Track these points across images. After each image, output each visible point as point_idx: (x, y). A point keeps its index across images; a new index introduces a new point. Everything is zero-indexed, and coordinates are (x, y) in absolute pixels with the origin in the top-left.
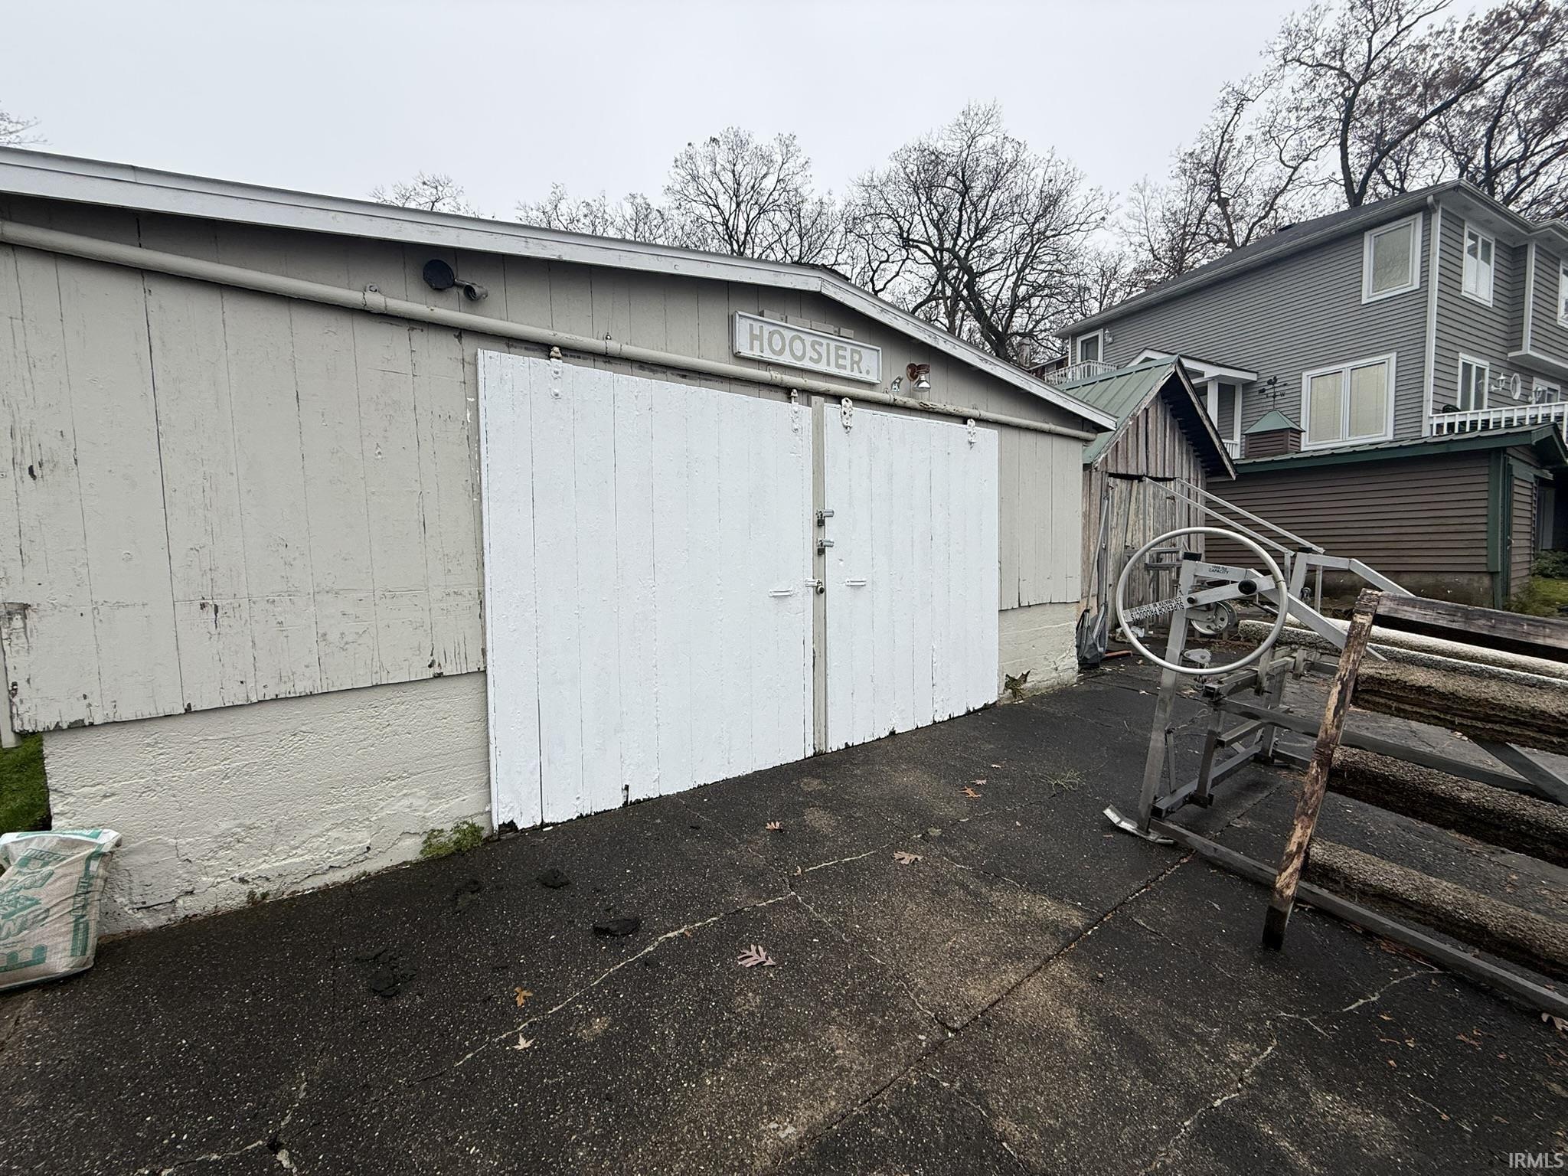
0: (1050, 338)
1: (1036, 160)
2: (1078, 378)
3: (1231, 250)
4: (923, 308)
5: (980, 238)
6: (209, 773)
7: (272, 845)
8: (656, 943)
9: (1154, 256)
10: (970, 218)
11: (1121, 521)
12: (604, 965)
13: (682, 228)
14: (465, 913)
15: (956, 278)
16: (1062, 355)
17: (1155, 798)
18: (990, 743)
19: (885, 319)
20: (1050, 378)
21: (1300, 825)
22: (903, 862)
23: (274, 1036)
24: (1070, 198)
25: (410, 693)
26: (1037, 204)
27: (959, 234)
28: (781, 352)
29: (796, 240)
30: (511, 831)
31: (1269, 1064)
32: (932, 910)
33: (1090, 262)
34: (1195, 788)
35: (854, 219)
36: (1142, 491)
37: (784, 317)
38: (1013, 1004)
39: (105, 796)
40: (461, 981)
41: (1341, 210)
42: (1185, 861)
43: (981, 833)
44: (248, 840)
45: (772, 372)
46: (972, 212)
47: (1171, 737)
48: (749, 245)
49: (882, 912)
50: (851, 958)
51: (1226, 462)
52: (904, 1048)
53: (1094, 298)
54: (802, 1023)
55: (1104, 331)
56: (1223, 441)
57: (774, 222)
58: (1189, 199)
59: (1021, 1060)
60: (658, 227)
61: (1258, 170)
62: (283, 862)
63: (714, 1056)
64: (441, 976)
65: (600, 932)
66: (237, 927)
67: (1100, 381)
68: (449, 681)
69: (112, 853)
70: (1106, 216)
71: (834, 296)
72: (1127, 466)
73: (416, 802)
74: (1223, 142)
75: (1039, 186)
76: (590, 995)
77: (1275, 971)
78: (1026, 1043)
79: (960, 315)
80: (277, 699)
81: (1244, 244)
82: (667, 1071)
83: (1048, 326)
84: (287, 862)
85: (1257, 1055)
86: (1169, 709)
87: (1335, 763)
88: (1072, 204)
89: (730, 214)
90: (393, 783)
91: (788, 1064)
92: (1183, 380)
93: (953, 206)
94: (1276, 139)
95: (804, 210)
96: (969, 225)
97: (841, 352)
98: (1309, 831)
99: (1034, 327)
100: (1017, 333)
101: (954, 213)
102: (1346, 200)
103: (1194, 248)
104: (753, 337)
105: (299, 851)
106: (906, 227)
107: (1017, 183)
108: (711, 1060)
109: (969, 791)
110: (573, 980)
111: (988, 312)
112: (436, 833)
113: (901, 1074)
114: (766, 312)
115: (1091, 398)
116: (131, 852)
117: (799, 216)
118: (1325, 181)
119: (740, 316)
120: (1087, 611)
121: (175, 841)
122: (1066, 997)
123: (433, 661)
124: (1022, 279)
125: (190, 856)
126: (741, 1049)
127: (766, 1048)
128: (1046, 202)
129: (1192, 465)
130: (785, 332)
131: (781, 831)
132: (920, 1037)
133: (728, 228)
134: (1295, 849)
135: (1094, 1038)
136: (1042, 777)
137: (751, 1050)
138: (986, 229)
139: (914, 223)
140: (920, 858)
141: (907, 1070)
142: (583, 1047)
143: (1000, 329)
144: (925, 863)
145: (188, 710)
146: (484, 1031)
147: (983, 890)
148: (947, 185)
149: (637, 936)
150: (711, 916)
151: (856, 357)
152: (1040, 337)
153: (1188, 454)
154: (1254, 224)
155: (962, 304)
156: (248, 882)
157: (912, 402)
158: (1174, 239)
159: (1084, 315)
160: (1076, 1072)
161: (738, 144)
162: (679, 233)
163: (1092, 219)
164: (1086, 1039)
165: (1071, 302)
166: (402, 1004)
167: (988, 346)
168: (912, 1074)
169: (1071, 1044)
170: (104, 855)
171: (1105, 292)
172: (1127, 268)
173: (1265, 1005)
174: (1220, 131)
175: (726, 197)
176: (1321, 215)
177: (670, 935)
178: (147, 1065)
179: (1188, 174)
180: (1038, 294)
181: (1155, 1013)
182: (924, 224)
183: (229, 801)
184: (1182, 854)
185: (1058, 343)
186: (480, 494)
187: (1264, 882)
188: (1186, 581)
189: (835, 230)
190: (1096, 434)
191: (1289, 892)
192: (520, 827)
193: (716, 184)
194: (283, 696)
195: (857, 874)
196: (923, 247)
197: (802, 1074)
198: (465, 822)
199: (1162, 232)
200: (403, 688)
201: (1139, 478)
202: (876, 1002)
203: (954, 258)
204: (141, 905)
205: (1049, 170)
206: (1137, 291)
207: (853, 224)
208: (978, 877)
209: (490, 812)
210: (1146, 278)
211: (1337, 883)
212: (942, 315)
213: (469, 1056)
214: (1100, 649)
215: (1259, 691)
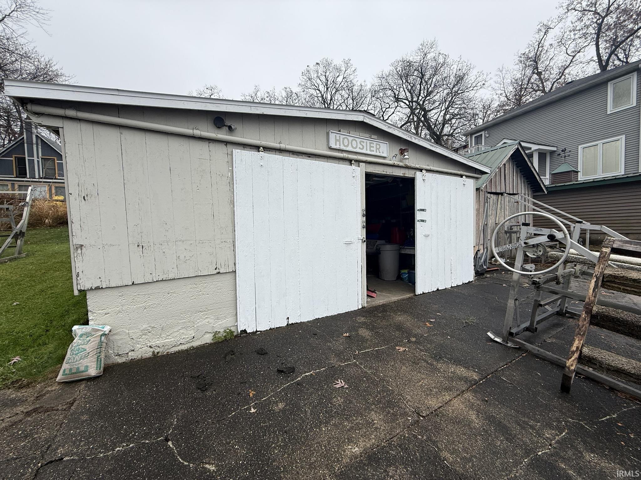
0: (461, 136)
1: (453, 62)
2: (473, 152)
3: (543, 94)
4: (404, 126)
5: (429, 96)
6: (139, 307)
7: (161, 334)
8: (301, 377)
9: (507, 99)
10: (424, 88)
11: (494, 212)
12: (282, 384)
13: (305, 99)
14: (229, 362)
15: (419, 113)
16: (466, 143)
17: (510, 328)
18: (436, 305)
19: (390, 131)
20: (461, 153)
21: (577, 339)
22: (400, 351)
23: (164, 402)
24: (469, 77)
25: (209, 279)
26: (454, 80)
27: (420, 95)
28: (348, 146)
29: (351, 101)
30: (245, 333)
31: (564, 439)
32: (413, 370)
33: (478, 103)
34: (529, 324)
35: (375, 91)
36: (503, 200)
37: (349, 132)
38: (448, 408)
39: (106, 314)
40: (229, 386)
41: (597, 73)
42: (524, 355)
43: (433, 341)
44: (152, 332)
45: (344, 154)
46: (425, 85)
47: (517, 302)
48: (332, 104)
49: (392, 369)
50: (379, 386)
51: (542, 186)
52: (402, 422)
53: (480, 118)
54: (360, 410)
55: (485, 132)
56: (541, 177)
57: (342, 95)
58: (523, 73)
59: (452, 430)
60: (295, 100)
61: (556, 58)
62: (164, 341)
63: (326, 420)
64: (222, 384)
65: (280, 371)
66: (149, 363)
67: (483, 153)
68: (222, 275)
69: (108, 334)
70: (485, 83)
71: (369, 122)
72: (496, 189)
73: (211, 321)
74: (539, 47)
75: (455, 72)
76: (277, 394)
77: (567, 402)
78: (454, 424)
79: (420, 128)
80: (162, 280)
81: (550, 91)
82: (307, 424)
83: (459, 131)
84: (166, 340)
85: (558, 435)
86: (516, 290)
87: (594, 312)
88: (470, 79)
89: (324, 93)
90: (202, 313)
91: (355, 425)
92: (521, 151)
93: (417, 83)
94: (564, 44)
95: (354, 89)
96: (424, 91)
97: (372, 145)
98: (582, 342)
99: (453, 132)
100: (446, 135)
101: (418, 86)
102: (599, 69)
103: (526, 94)
104: (336, 140)
105: (169, 337)
106: (397, 93)
107: (445, 72)
108: (324, 421)
109: (427, 324)
110: (270, 388)
111: (433, 127)
112: (217, 333)
113: (401, 432)
114: (341, 130)
115: (479, 160)
116: (114, 334)
117: (352, 92)
118: (588, 61)
119: (331, 132)
120: (479, 251)
121: (128, 331)
122: (472, 407)
123: (217, 267)
124: (448, 112)
125: (133, 337)
126: (336, 418)
127: (346, 418)
128: (458, 79)
129: (526, 187)
130: (349, 138)
131: (349, 337)
132: (409, 418)
133: (323, 98)
134: (575, 349)
135: (484, 424)
136: (459, 319)
137: (340, 418)
138: (432, 92)
139: (400, 91)
140: (407, 349)
141: (404, 430)
142: (275, 413)
143: (438, 133)
144: (409, 351)
145: (133, 284)
146: (238, 405)
147: (434, 363)
148: (414, 75)
149: (294, 374)
150: (323, 368)
151: (378, 147)
152: (456, 136)
153: (524, 183)
154: (554, 82)
155: (421, 124)
156: (152, 348)
157: (401, 164)
158: (517, 91)
159: (476, 126)
160: (476, 436)
161: (327, 64)
162: (304, 101)
163: (479, 84)
164: (480, 424)
165: (470, 120)
166: (208, 393)
167: (433, 141)
168: (406, 432)
169: (473, 425)
170: (106, 335)
171: (485, 115)
172: (495, 105)
173: (561, 416)
174: (537, 43)
175: (323, 86)
176: (586, 76)
177: (307, 374)
178: (123, 409)
179: (523, 62)
180: (455, 118)
181: (511, 415)
182: (405, 92)
183: (146, 317)
184: (523, 352)
185: (464, 138)
186: (234, 204)
187: (561, 365)
188: (523, 235)
189: (367, 96)
190: (482, 175)
191: (573, 368)
192: (248, 332)
193: (318, 81)
194: (165, 279)
195: (381, 354)
196: (404, 101)
197: (361, 429)
198: (228, 329)
199: (511, 88)
200: (206, 277)
201: (502, 194)
202: (390, 404)
203: (418, 105)
204: (117, 354)
205: (459, 65)
206: (500, 114)
207: (374, 93)
208: (432, 358)
209: (237, 326)
210: (504, 108)
211: (596, 364)
212: (412, 129)
213: (233, 413)
214: (485, 267)
215: (558, 283)
